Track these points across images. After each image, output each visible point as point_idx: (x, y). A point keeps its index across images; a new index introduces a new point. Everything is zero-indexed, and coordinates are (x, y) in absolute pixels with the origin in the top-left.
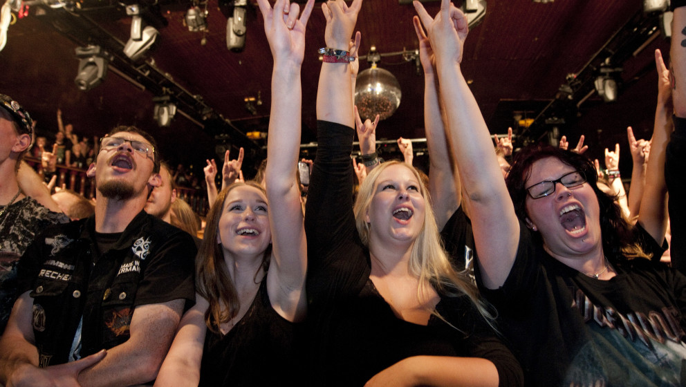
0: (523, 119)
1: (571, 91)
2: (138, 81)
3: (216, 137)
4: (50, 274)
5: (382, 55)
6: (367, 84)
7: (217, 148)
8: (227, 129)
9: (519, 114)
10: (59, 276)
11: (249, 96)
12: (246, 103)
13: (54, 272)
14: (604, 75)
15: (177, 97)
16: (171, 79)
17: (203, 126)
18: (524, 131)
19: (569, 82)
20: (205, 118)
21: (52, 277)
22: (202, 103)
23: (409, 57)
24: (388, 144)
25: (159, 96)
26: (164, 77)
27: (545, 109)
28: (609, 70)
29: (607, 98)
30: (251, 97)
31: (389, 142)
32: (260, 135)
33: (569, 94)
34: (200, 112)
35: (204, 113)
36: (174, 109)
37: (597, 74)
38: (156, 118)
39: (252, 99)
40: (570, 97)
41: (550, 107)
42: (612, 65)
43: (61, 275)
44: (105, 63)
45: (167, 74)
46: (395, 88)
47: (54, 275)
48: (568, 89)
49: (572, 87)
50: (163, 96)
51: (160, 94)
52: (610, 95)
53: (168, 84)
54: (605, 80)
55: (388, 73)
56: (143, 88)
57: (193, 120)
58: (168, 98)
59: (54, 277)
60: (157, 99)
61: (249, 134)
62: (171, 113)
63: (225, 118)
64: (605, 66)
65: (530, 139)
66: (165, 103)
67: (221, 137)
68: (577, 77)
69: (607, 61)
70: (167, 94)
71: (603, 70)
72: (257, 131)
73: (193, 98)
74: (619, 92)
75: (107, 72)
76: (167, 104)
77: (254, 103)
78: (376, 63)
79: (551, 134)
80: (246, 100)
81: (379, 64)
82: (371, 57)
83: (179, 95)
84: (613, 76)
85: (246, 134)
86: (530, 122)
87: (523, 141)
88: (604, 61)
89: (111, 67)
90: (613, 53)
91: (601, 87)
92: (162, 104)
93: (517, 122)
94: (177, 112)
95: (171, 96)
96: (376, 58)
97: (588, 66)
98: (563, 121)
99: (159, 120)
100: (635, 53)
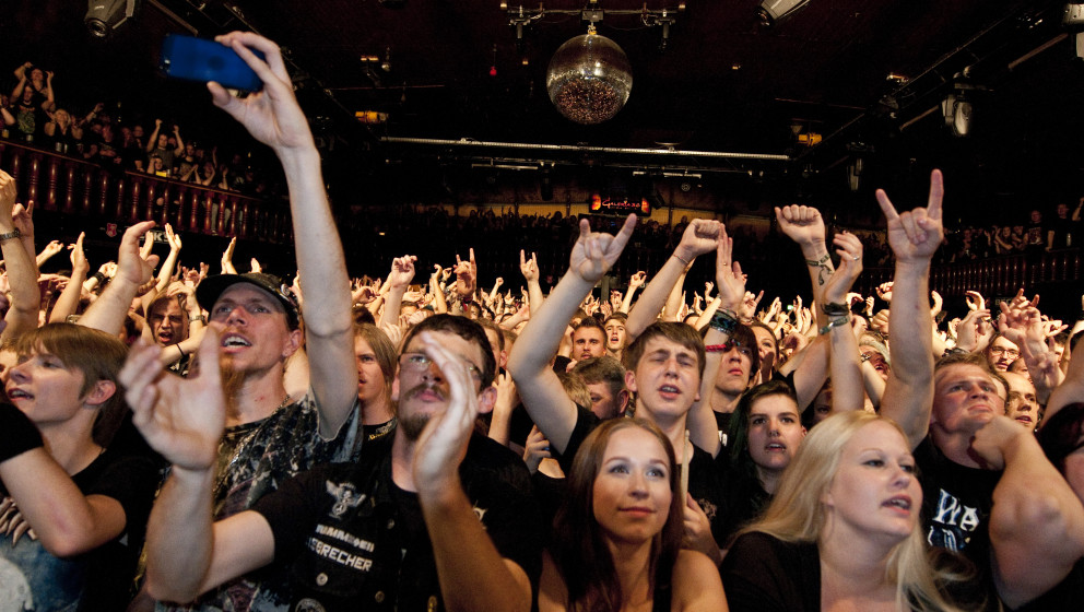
0: (803, 132)
1: (896, 106)
2: (186, 19)
4: (337, 555)
5: (607, 12)
8: (327, 106)
9: (799, 123)
10: (349, 559)
11: (367, 54)
12: (364, 64)
13: (342, 553)
14: (958, 92)
16: (241, 18)
18: (805, 151)
19: (895, 91)
21: (339, 560)
23: (651, 20)
24: (590, 153)
26: (231, 14)
27: (846, 126)
28: (967, 87)
29: (957, 131)
30: (373, 55)
31: (592, 148)
32: (378, 117)
33: (893, 110)
37: (948, 90)
39: (375, 59)
40: (892, 115)
41: (856, 122)
42: (972, 79)
43: (352, 557)
45: (234, 9)
46: (625, 74)
47: (344, 558)
48: (893, 103)
49: (899, 101)
52: (962, 127)
54: (958, 101)
55: (616, 46)
59: (342, 562)
61: (359, 114)
63: (324, 86)
64: (961, 79)
65: (813, 168)
67: (318, 121)
68: (911, 86)
69: (966, 70)
71: (957, 86)
72: (374, 110)
74: (971, 126)
77: (377, 65)
78: (595, 24)
79: (852, 168)
80: (363, 60)
81: (600, 28)
82: (589, 13)
84: (972, 98)
85: (354, 114)
86: (816, 139)
87: (803, 170)
88: (961, 70)
90: (978, 60)
91: (950, 113)
93: (795, 137)
96: (596, 17)
97: (932, 71)
98: (872, 149)
100: (1011, 66)
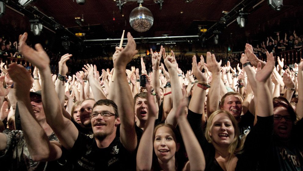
0: (202, 29)
1: (225, 20)
2: (20, 12)
3: (62, 37)
6: (138, 15)
7: (63, 43)
8: (67, 33)
9: (200, 26)
11: (77, 17)
12: (76, 20)
14: (241, 15)
15: (41, 19)
16: (37, 9)
17: (55, 32)
18: (203, 34)
19: (225, 16)
20: (56, 29)
22: (54, 21)
23: (157, 1)
24: (144, 39)
25: (33, 19)
26: (34, 9)
27: (213, 26)
28: (243, 14)
30: (78, 17)
31: (144, 38)
32: (82, 34)
33: (225, 21)
34: (53, 26)
35: (56, 26)
36: (41, 26)
37: (238, 15)
38: (32, 31)
39: (79, 18)
40: (224, 22)
41: (215, 25)
42: (244, 12)
44: (4, 5)
45: (35, 7)
46: (151, 17)
48: (224, 19)
49: (226, 19)
50: (35, 19)
51: (33, 18)
52: (242, 25)
53: (36, 12)
54: (241, 18)
55: (148, 9)
56: (24, 15)
57: (49, 29)
58: (38, 20)
60: (32, 21)
61: (76, 34)
62: (40, 28)
63: (65, 27)
64: (241, 12)
65: (205, 38)
66: (36, 23)
67: (64, 37)
68: (229, 14)
69: (242, 9)
70: (37, 18)
71: (240, 14)
72: (81, 33)
73: (49, 18)
74: (246, 24)
75: (6, 9)
76: (38, 23)
77: (80, 20)
78: (141, 4)
79: (215, 38)
80: (76, 18)
82: (139, 1)
83: (42, 18)
84: (244, 17)
85: (75, 34)
86: (205, 30)
87: (202, 39)
88: (241, 9)
89: (7, 6)
90: (245, 6)
91: (239, 21)
92: (35, 23)
93: (200, 30)
94: (43, 27)
95: (39, 19)
96: (141, 2)
97: (234, 10)
98: (220, 32)
99: (34, 32)
100: (254, 7)
